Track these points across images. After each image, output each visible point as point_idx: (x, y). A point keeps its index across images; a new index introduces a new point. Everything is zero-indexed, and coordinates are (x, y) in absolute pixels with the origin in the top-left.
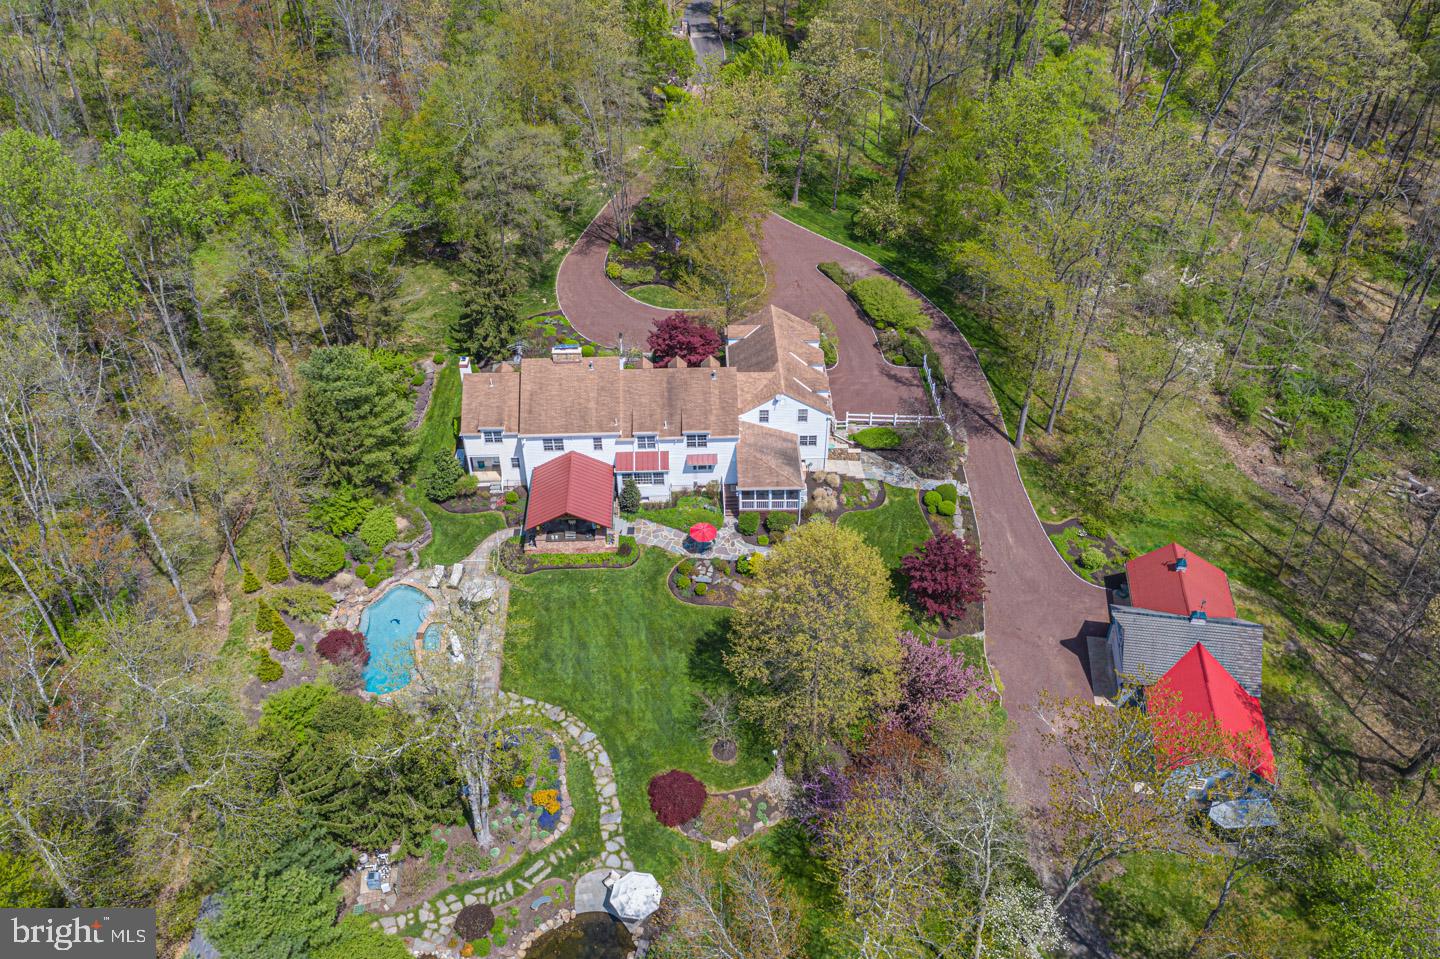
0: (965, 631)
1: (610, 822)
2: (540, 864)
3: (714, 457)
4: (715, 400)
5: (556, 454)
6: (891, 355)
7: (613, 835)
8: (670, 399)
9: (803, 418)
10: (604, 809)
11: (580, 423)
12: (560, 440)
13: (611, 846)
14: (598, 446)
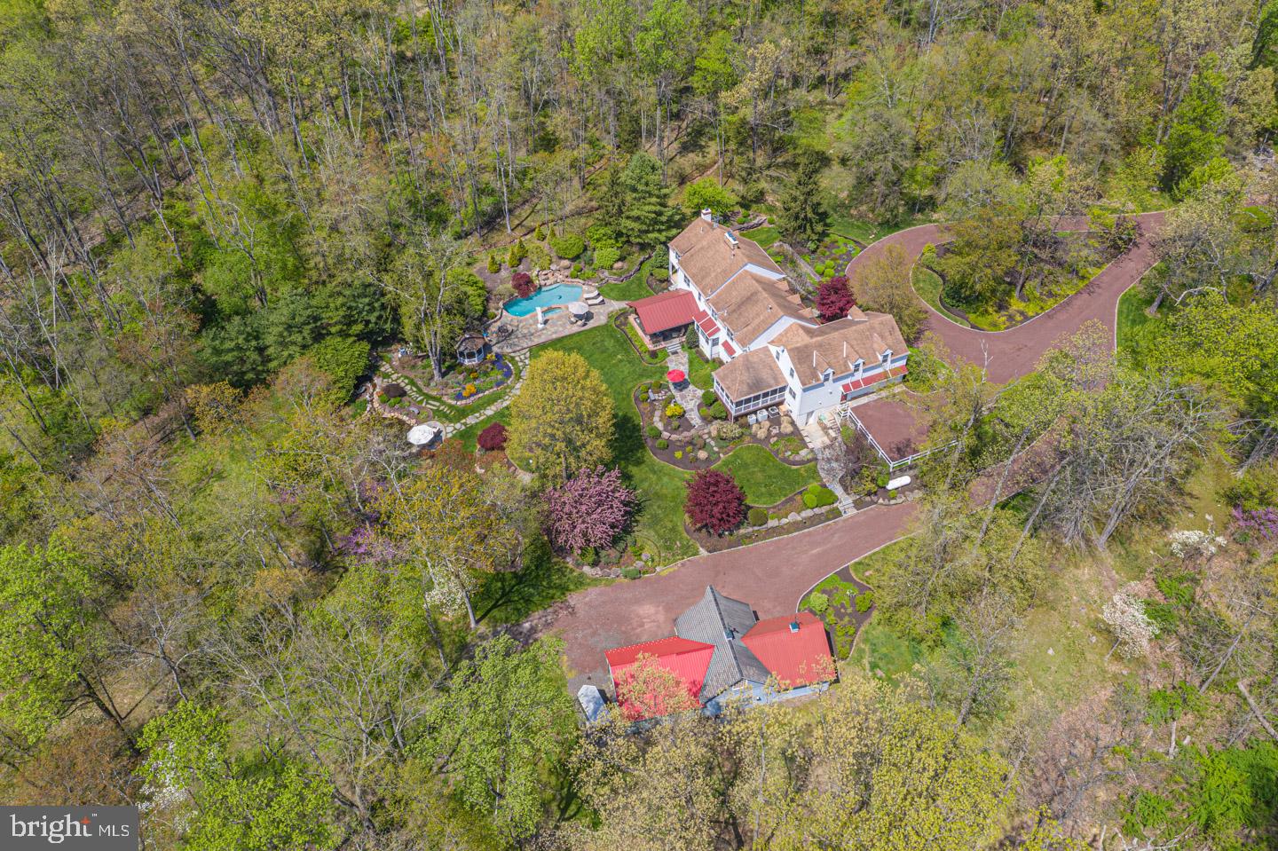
0: (701, 543)
1: (471, 420)
2: (438, 404)
7: (465, 424)
8: (743, 303)
10: (477, 415)
12: (689, 281)
13: (458, 426)
14: (699, 298)
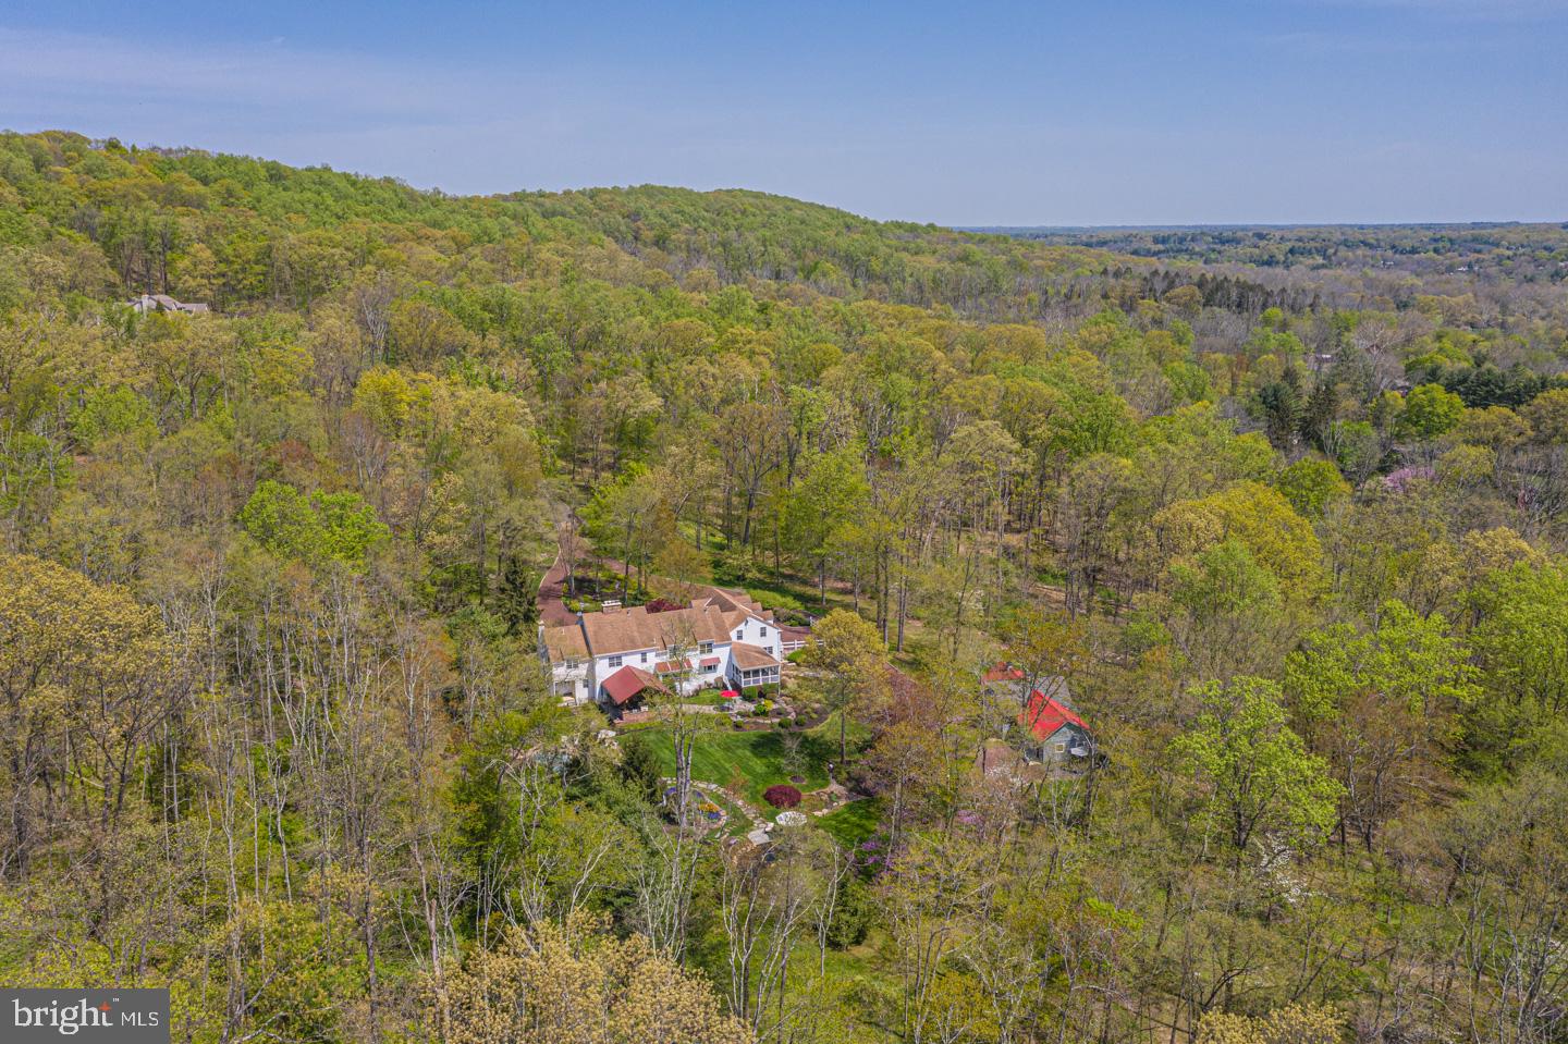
3: (718, 660)
4: (711, 623)
5: (617, 669)
6: (788, 623)
9: (763, 634)
11: (631, 645)
12: (619, 657)
14: (644, 660)
